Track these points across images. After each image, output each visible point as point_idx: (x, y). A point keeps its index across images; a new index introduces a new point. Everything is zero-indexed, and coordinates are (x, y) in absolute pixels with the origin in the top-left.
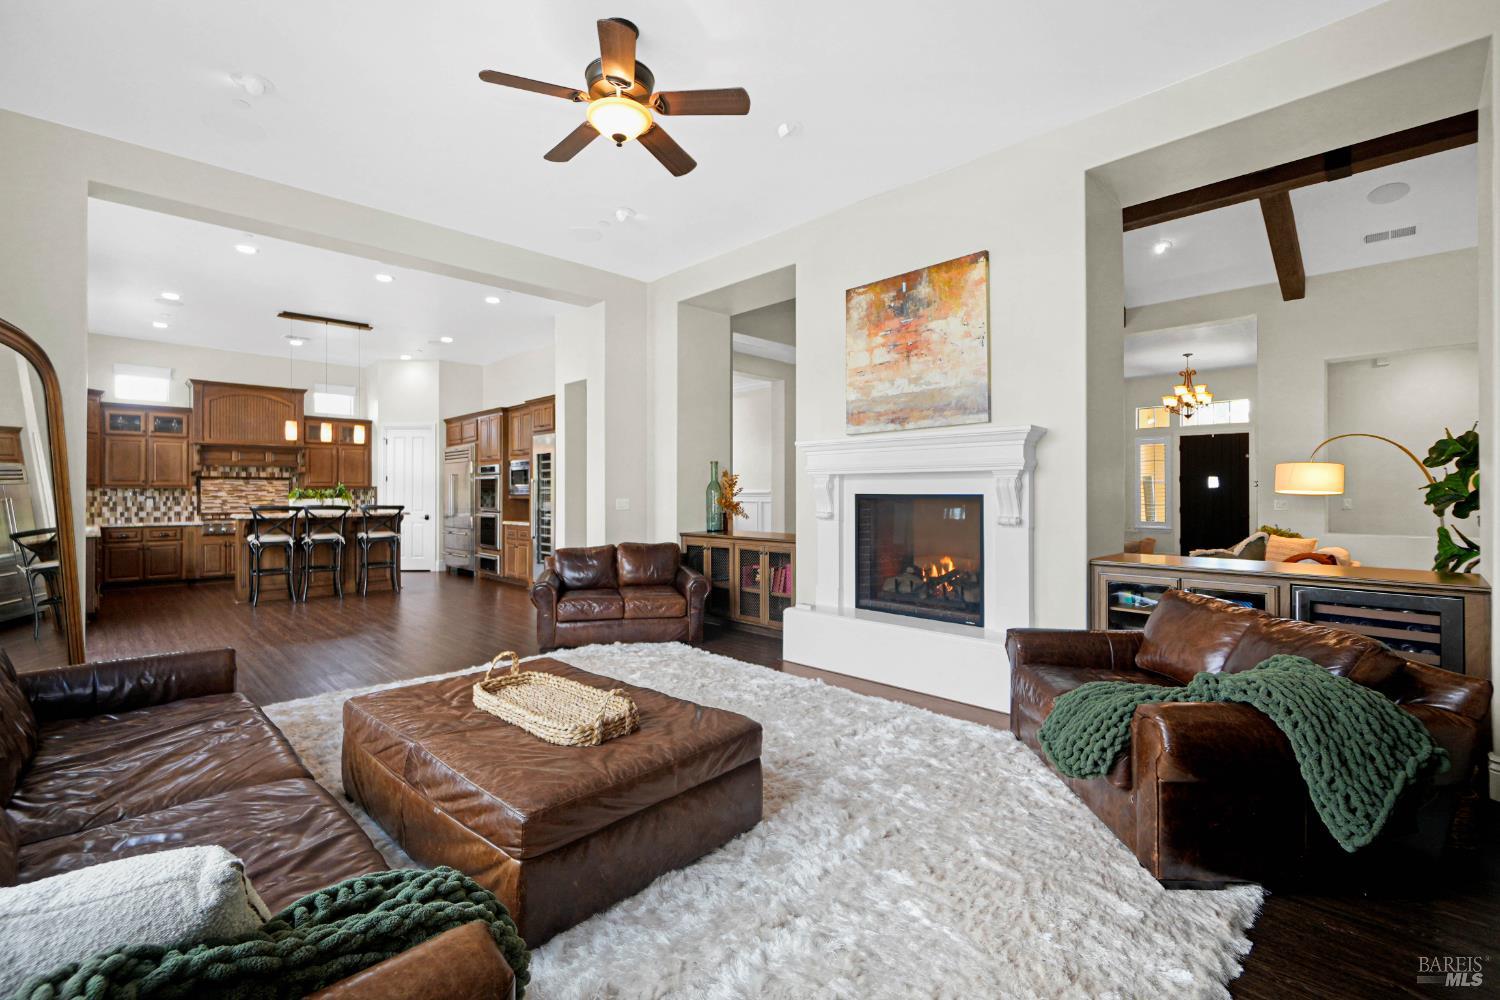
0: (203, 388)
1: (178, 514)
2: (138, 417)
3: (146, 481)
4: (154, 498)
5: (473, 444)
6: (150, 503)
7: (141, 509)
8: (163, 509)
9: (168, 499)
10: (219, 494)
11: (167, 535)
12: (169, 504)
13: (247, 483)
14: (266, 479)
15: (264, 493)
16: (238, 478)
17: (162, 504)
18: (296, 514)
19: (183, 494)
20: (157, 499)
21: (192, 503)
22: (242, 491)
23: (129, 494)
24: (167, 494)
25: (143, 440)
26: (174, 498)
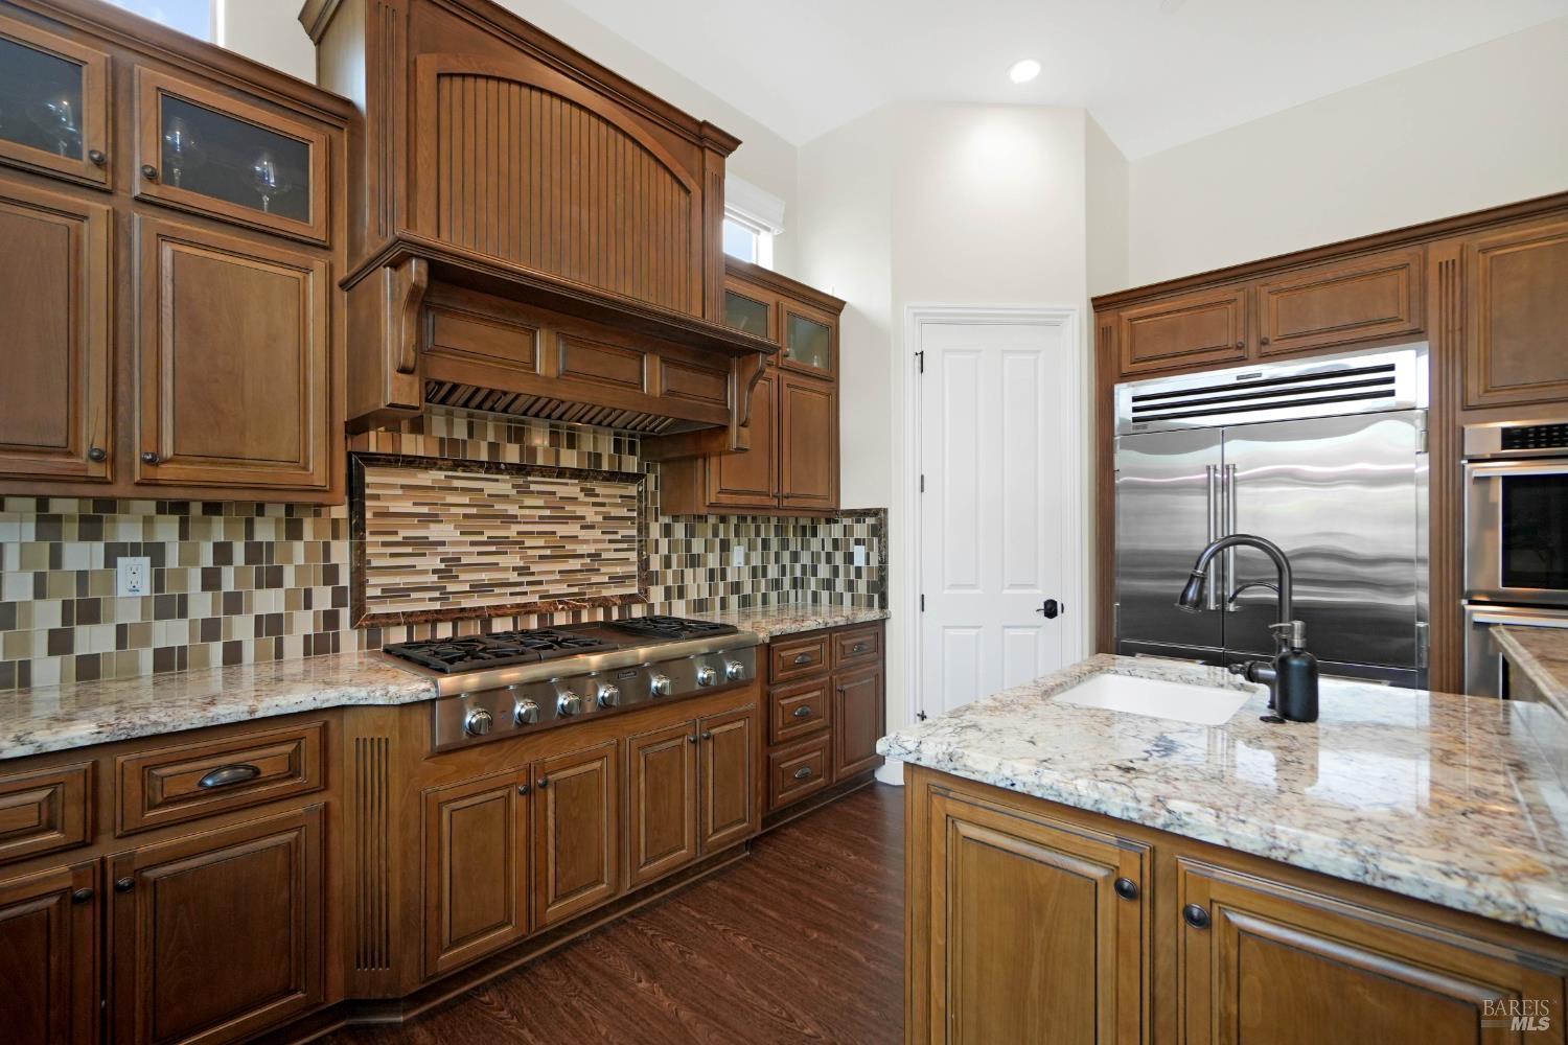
1: (271, 626)
3: (110, 459)
4: (156, 552)
6: (134, 575)
8: (202, 605)
9: (223, 553)
10: (435, 532)
11: (254, 777)
12: (229, 583)
13: (523, 490)
14: (576, 474)
15: (573, 529)
16: (494, 467)
17: (195, 577)
19: (294, 531)
20: (172, 560)
21: (330, 575)
22: (511, 519)
24: (218, 530)
25: (98, 207)
26: (254, 552)
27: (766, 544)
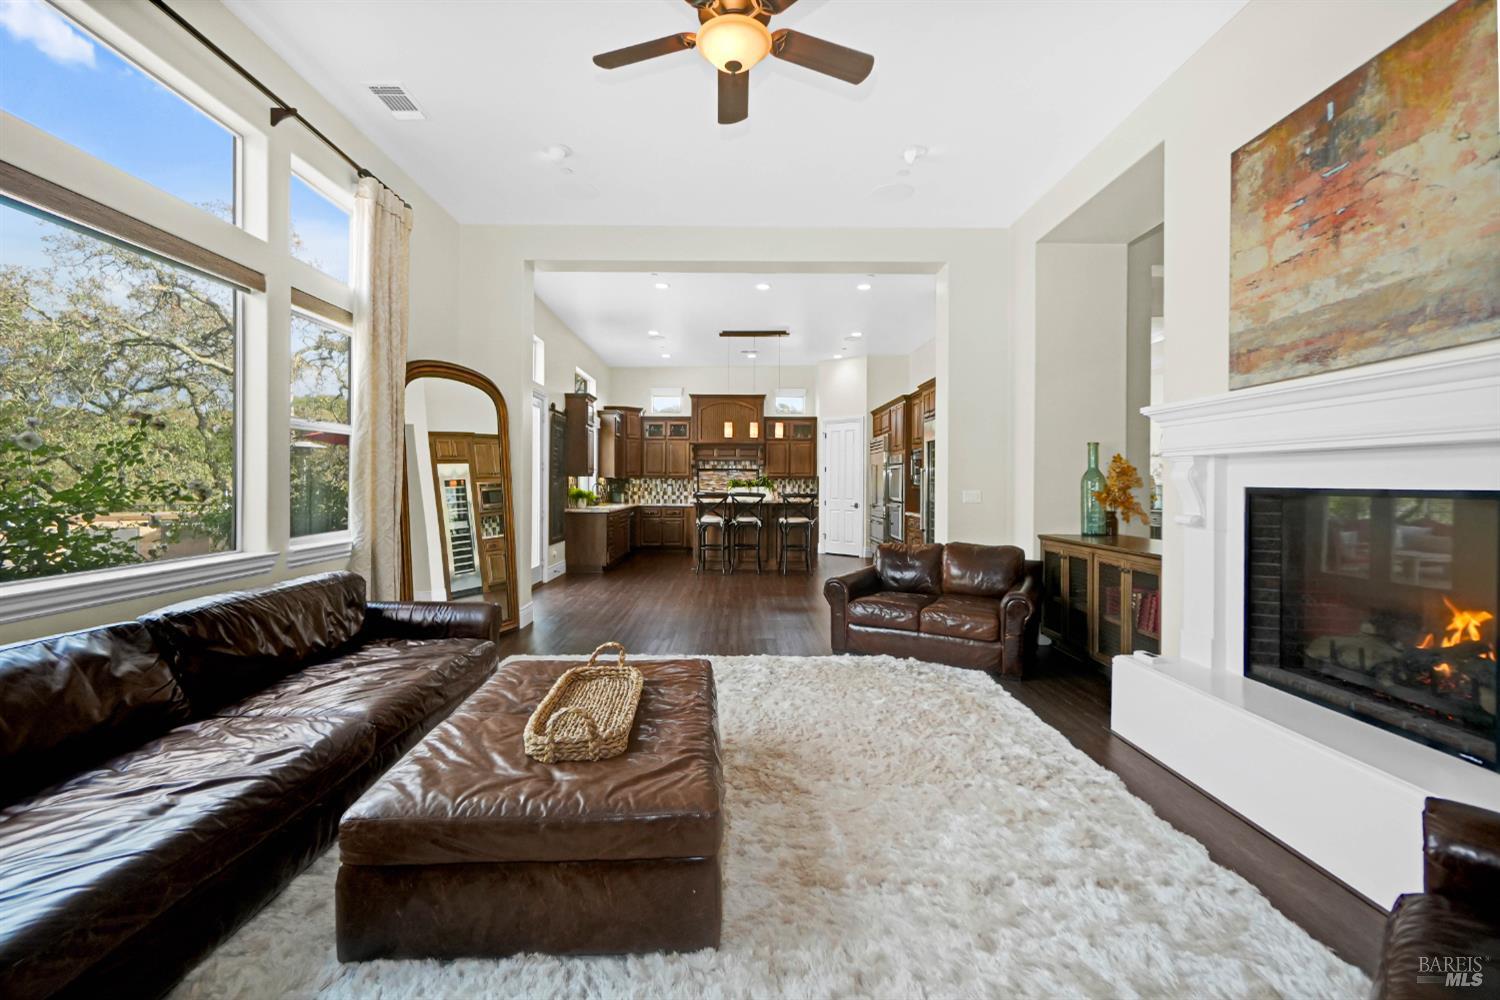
0: (697, 399)
1: (686, 497)
2: (661, 426)
3: (665, 473)
4: (672, 486)
5: (887, 435)
6: (670, 489)
7: (665, 493)
9: (680, 486)
10: (711, 483)
11: (675, 513)
12: (681, 490)
14: (740, 470)
16: (722, 470)
17: (677, 490)
18: (761, 500)
19: (689, 482)
20: (674, 486)
21: (694, 489)
23: (658, 482)
24: (679, 482)
25: (664, 442)
26: (684, 486)
27: (799, 486)
